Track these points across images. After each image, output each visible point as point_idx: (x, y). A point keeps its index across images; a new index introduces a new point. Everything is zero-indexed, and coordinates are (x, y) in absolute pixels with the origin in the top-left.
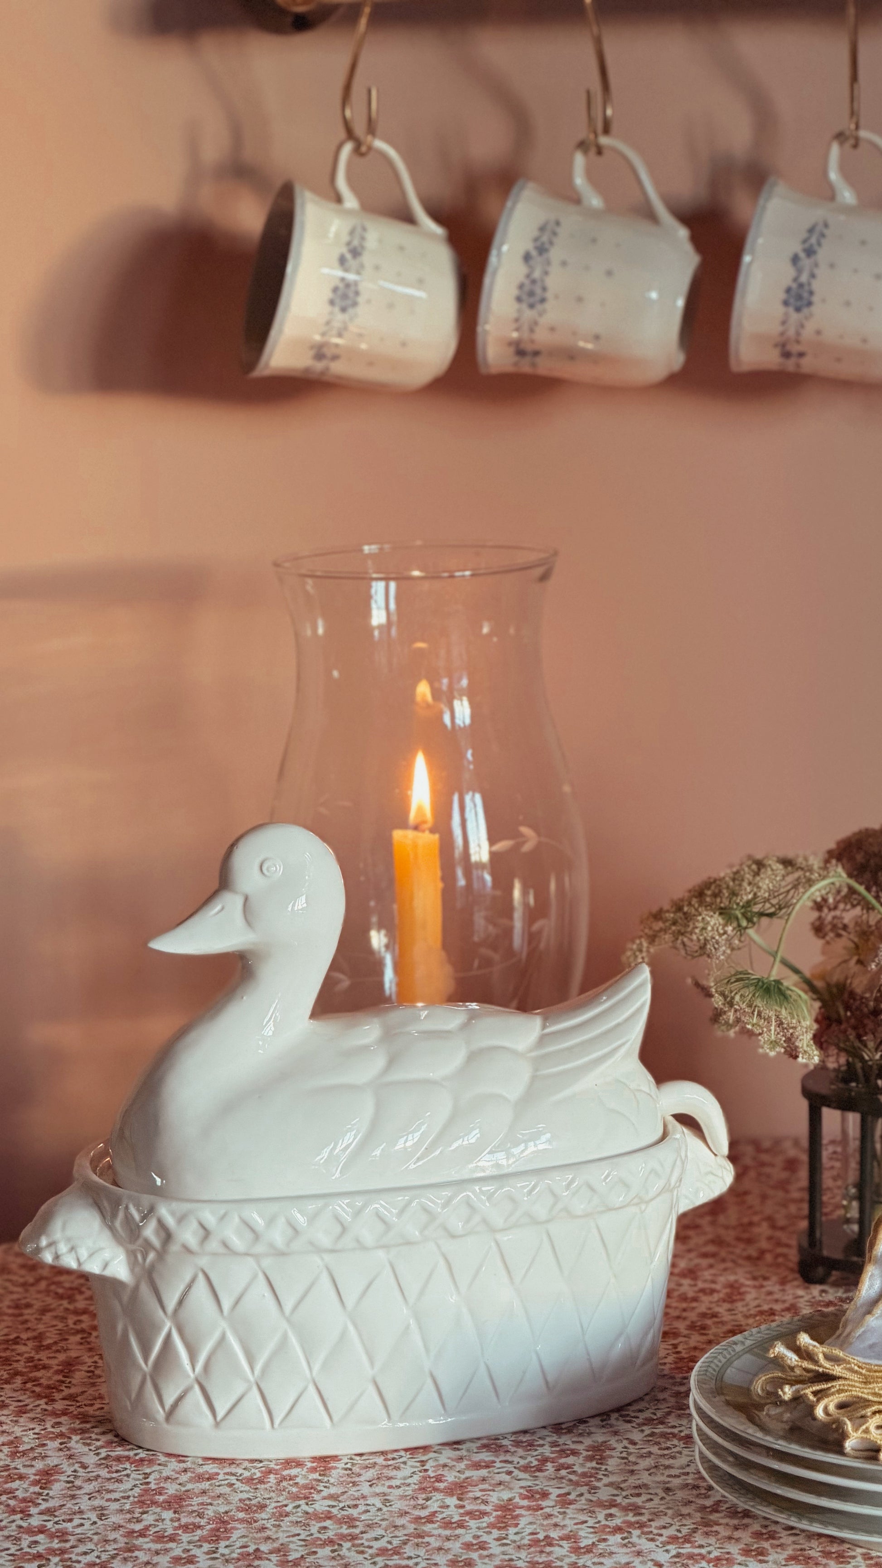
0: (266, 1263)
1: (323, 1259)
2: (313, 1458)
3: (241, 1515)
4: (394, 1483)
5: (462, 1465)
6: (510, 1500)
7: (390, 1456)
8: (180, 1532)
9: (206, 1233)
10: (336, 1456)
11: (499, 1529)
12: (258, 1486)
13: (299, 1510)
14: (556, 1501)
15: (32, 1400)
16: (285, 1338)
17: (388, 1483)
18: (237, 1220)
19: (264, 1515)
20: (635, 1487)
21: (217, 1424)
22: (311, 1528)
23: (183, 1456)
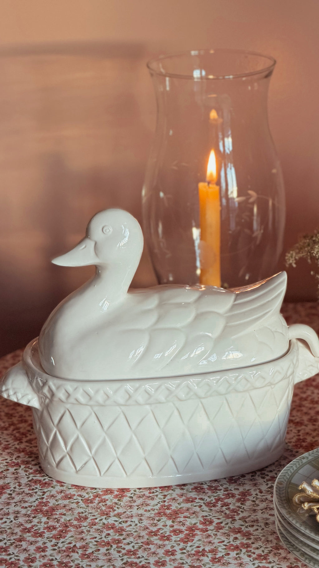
0: (96, 409)
1: (121, 408)
2: (118, 489)
3: (75, 523)
4: (149, 508)
5: (181, 500)
6: (195, 524)
7: (152, 491)
8: (45, 531)
9: (69, 395)
10: (129, 489)
11: (185, 542)
12: (89, 505)
13: (101, 522)
14: (215, 527)
15: (13, 441)
16: (104, 441)
17: (145, 508)
18: (81, 390)
19: (85, 524)
20: (252, 521)
21: (77, 472)
22: (103, 534)
23: (64, 483)
